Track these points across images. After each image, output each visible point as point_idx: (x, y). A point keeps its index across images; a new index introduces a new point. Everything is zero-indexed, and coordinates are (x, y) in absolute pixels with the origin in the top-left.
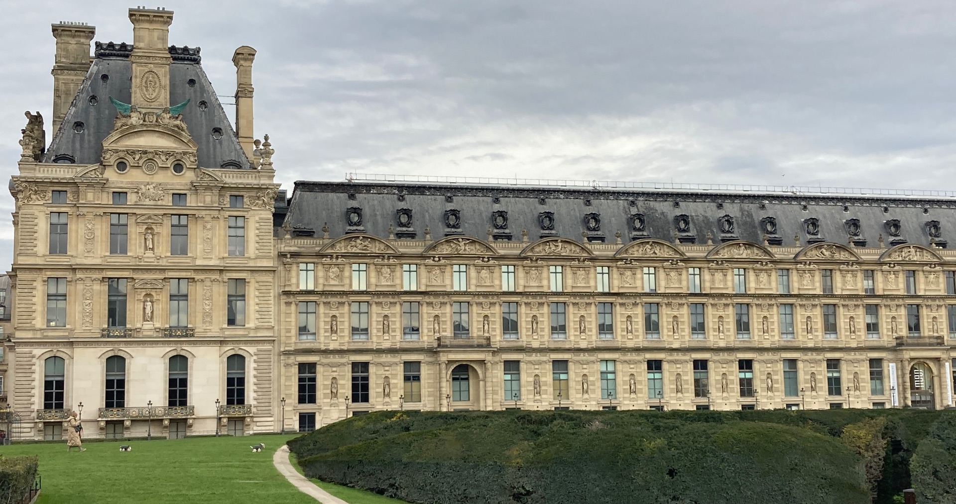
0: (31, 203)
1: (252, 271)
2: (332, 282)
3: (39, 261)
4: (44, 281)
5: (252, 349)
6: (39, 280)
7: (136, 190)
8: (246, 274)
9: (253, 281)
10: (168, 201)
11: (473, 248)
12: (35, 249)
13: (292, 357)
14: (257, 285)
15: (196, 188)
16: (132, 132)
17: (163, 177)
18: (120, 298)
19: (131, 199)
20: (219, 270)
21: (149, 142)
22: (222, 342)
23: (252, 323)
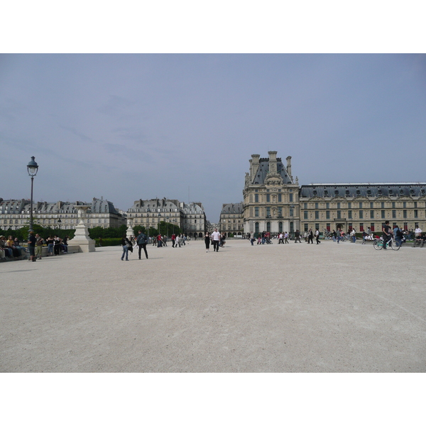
1: (294, 205)
2: (311, 207)
3: (254, 204)
5: (295, 221)
6: (254, 207)
7: (271, 189)
9: (295, 207)
10: (277, 191)
12: (253, 201)
13: (303, 222)
15: (284, 188)
16: (270, 177)
17: (277, 186)
18: (268, 210)
19: (271, 191)
20: (289, 205)
21: (273, 179)
22: (289, 219)
23: (295, 215)
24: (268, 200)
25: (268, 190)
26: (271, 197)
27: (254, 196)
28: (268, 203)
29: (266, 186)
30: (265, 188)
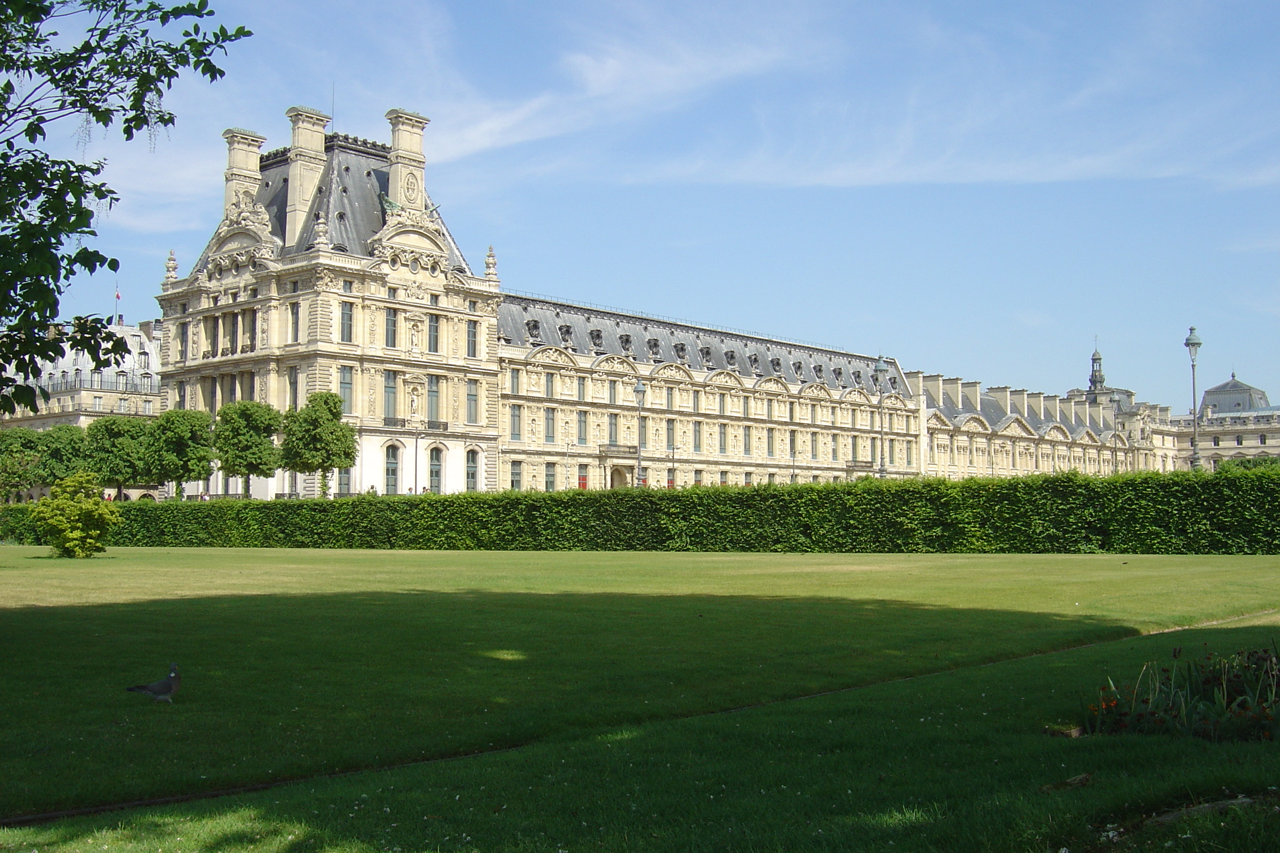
0: (327, 290)
1: (484, 374)
2: (533, 389)
3: (334, 348)
4: (339, 369)
5: (484, 445)
6: (334, 366)
7: (405, 287)
8: (480, 376)
9: (484, 382)
10: (427, 301)
11: (621, 366)
12: (331, 336)
13: (508, 455)
14: (487, 386)
15: (448, 291)
16: (403, 230)
17: (423, 277)
18: (390, 390)
19: (401, 295)
20: (464, 370)
21: (413, 241)
22: (464, 436)
23: (483, 421)
24: (391, 339)
25: (393, 291)
26: (403, 327)
27: (336, 313)
28: (391, 353)
29: (386, 268)
30: (381, 279)
